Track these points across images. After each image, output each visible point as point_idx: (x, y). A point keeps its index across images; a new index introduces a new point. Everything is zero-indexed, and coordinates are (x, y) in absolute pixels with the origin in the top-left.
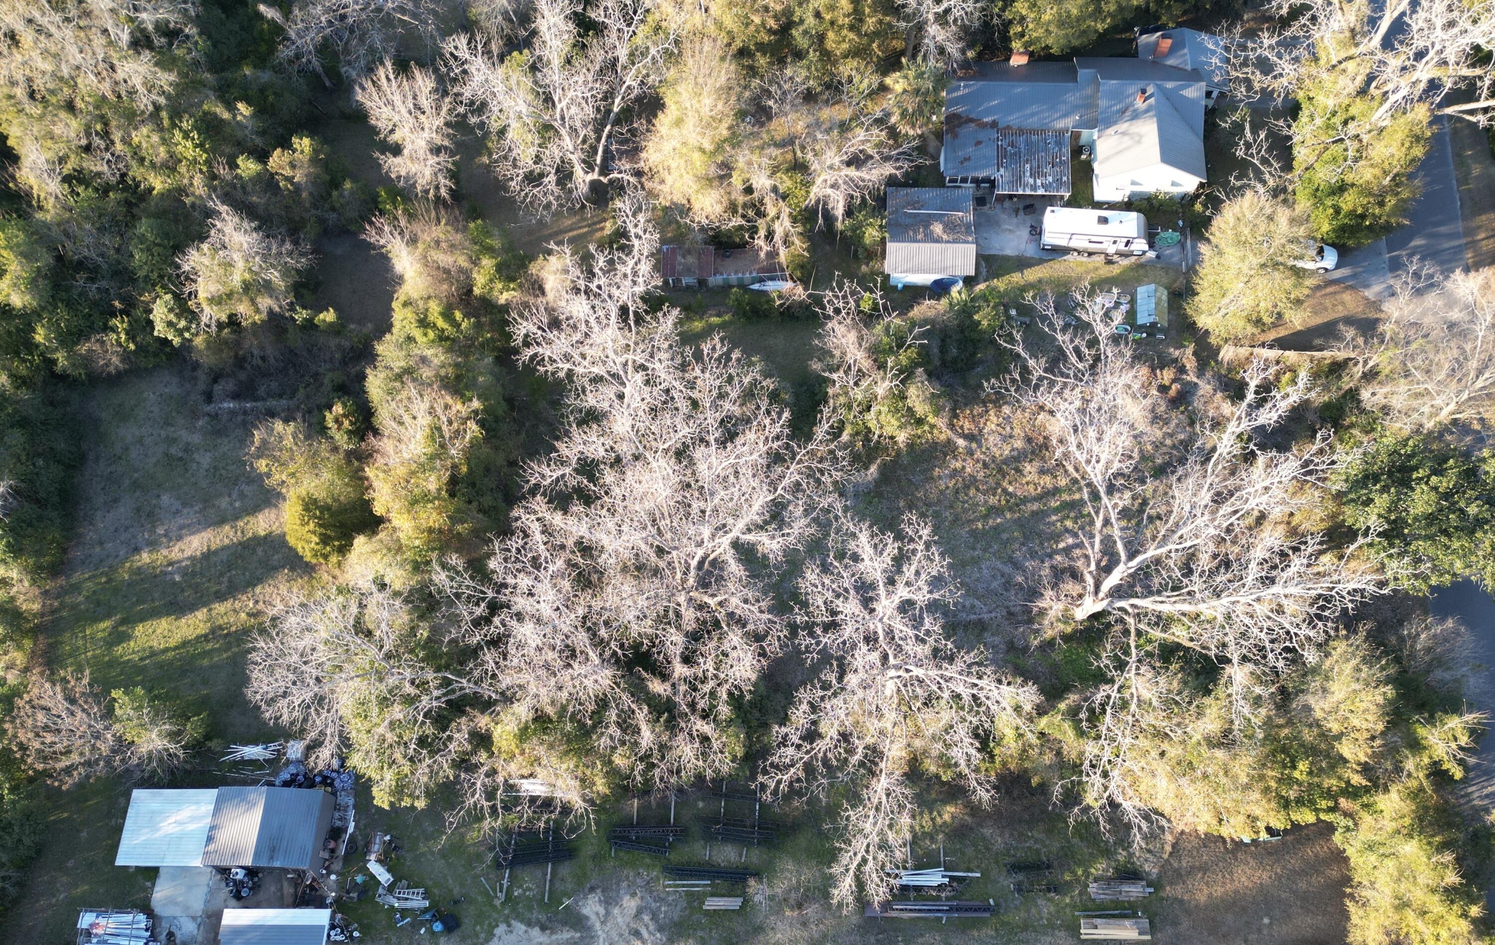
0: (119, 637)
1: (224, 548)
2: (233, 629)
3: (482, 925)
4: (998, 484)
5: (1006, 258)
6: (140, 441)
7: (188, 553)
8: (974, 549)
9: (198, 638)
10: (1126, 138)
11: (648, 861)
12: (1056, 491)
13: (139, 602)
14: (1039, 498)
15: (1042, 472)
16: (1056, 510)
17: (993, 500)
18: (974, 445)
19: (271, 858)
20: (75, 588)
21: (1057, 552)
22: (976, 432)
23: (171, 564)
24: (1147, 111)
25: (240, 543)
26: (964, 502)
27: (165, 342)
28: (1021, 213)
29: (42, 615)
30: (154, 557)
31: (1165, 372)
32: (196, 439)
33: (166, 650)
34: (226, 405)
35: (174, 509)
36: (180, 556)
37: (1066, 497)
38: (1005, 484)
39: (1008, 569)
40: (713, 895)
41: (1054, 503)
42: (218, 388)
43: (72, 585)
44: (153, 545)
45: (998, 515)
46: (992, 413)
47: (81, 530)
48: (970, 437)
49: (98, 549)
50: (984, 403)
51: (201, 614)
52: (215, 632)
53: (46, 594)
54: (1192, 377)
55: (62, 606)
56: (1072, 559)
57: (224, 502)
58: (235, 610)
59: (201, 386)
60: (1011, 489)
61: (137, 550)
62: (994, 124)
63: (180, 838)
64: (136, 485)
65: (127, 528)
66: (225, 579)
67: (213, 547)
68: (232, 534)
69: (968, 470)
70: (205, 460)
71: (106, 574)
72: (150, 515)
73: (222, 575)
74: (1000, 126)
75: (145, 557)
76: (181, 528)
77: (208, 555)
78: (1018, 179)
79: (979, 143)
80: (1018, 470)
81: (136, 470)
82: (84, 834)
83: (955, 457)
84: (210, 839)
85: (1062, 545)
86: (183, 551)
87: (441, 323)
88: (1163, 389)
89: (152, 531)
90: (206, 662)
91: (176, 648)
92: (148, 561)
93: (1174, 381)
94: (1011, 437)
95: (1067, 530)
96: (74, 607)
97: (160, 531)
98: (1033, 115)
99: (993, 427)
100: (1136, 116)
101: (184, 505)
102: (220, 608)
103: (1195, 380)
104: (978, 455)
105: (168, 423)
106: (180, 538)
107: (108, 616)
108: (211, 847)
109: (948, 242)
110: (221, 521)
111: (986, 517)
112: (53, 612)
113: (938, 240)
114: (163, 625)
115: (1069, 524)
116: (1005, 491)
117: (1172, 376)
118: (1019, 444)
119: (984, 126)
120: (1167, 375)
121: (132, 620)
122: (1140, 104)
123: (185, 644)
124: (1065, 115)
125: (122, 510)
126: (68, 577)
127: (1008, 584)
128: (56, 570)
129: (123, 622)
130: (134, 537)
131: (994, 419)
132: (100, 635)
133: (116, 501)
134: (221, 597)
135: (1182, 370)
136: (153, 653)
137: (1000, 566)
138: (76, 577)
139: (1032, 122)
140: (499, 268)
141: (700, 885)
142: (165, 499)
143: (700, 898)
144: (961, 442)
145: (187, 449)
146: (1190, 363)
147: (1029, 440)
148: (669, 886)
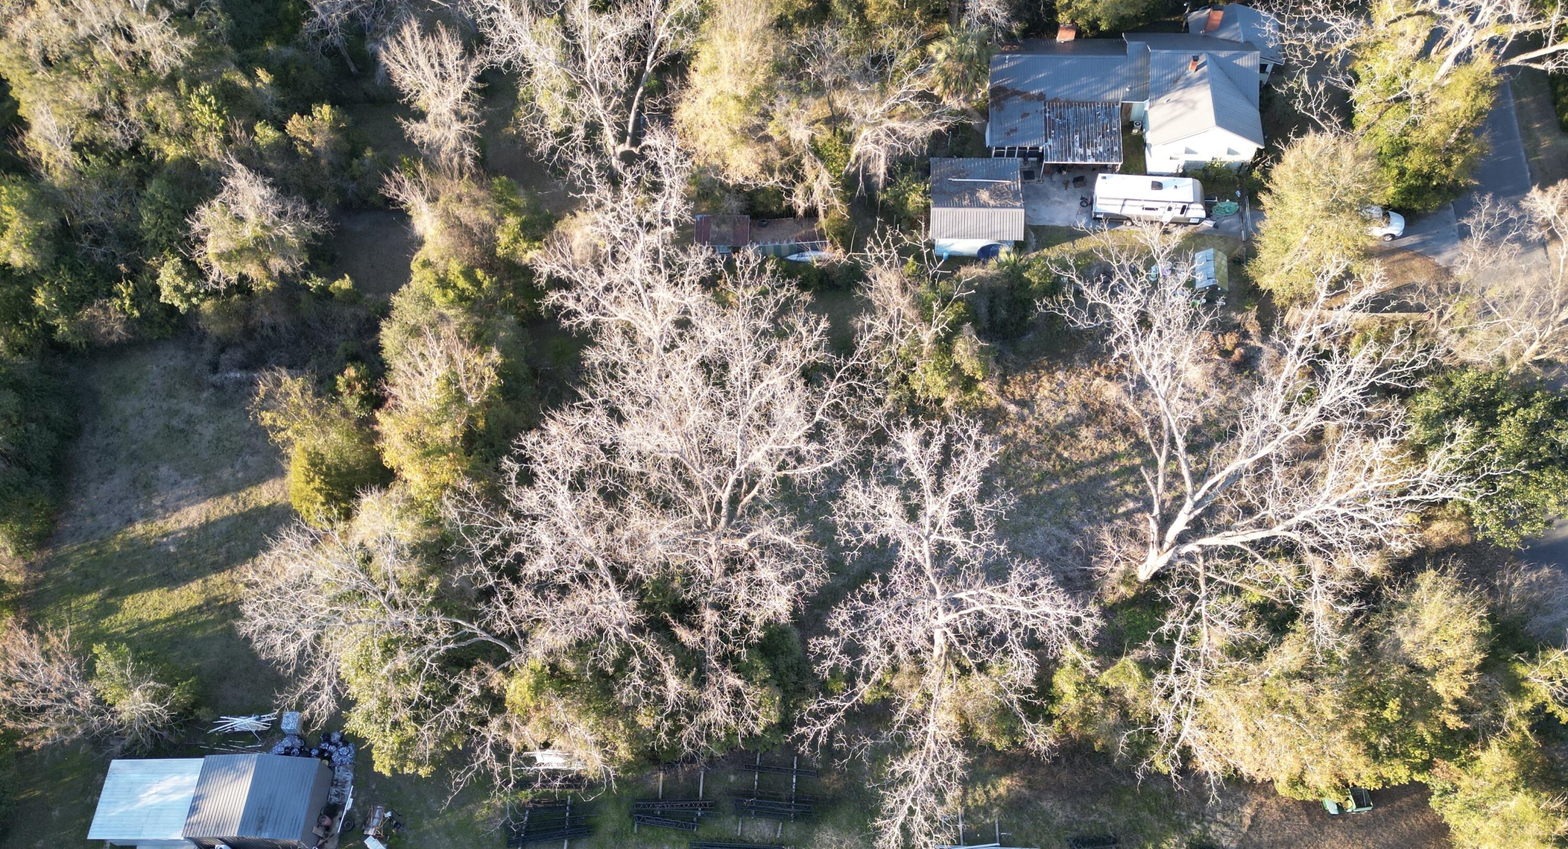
0: (106, 609)
1: (224, 519)
2: (230, 600)
4: (1052, 449)
5: (1057, 229)
6: (140, 414)
7: (184, 524)
8: (1027, 515)
9: (191, 610)
10: (1180, 105)
11: (674, 837)
12: (1115, 456)
13: (129, 574)
14: (1097, 463)
15: (1099, 437)
16: (1115, 475)
17: (1047, 466)
18: (1026, 412)
19: (260, 828)
20: (63, 561)
21: (1117, 516)
22: (1028, 398)
23: (166, 535)
24: (1200, 78)
25: (241, 514)
26: (1016, 468)
27: (171, 310)
28: (1071, 185)
29: (26, 587)
30: (149, 527)
31: (1227, 337)
32: (200, 410)
33: (157, 622)
34: (232, 375)
35: (172, 480)
36: (176, 527)
37: (1125, 462)
38: (1060, 449)
39: (1064, 534)
41: (1113, 468)
42: (224, 357)
43: (59, 558)
44: (148, 516)
45: (1054, 481)
46: (1044, 379)
47: (72, 502)
48: (1022, 403)
49: (89, 521)
50: (1036, 370)
51: (196, 586)
52: (209, 604)
53: (30, 566)
54: (1255, 342)
55: (48, 578)
56: (1134, 523)
57: (226, 474)
58: (232, 581)
59: (207, 356)
60: (1066, 454)
61: (131, 521)
62: (1041, 97)
63: (160, 809)
64: (133, 457)
65: (121, 500)
66: (223, 550)
67: (212, 518)
68: (232, 504)
69: (1020, 436)
70: (208, 431)
71: (96, 546)
72: (147, 486)
73: (220, 545)
74: (1048, 98)
75: (139, 528)
76: (179, 499)
77: (206, 527)
78: (1068, 150)
79: (1025, 115)
80: (1074, 436)
81: (135, 442)
82: (56, 813)
83: (1006, 423)
84: (193, 810)
85: (1122, 510)
86: (179, 522)
87: (462, 283)
88: (1226, 354)
89: (148, 502)
90: (198, 634)
91: (168, 620)
92: (142, 532)
93: (1237, 345)
94: (1065, 403)
95: (1127, 495)
96: (60, 580)
97: (157, 502)
98: (1082, 87)
99: (1046, 393)
100: (1189, 84)
101: (184, 476)
102: (216, 579)
103: (1259, 344)
104: (1030, 420)
105: (170, 395)
106: (177, 509)
107: (96, 588)
108: (194, 819)
109: (996, 207)
110: (222, 492)
111: (1040, 483)
112: (37, 584)
113: (985, 205)
114: (155, 596)
115: (1129, 488)
116: (1059, 456)
117: (1235, 341)
118: (1073, 409)
119: (1032, 98)
120: (1230, 340)
121: (121, 591)
122: (1191, 72)
123: (176, 616)
124: (1116, 87)
125: (117, 481)
126: (55, 549)
127: (1064, 549)
128: (43, 540)
129: (112, 594)
130: (128, 508)
131: (1047, 385)
132: (86, 608)
133: (111, 472)
134: (218, 568)
135: (1246, 335)
136: (142, 625)
137: (1056, 532)
138: (65, 549)
139: (1082, 95)
140: (524, 226)
142: (164, 470)
144: (1012, 408)
145: (190, 420)
146: (1253, 328)
147: (1085, 406)
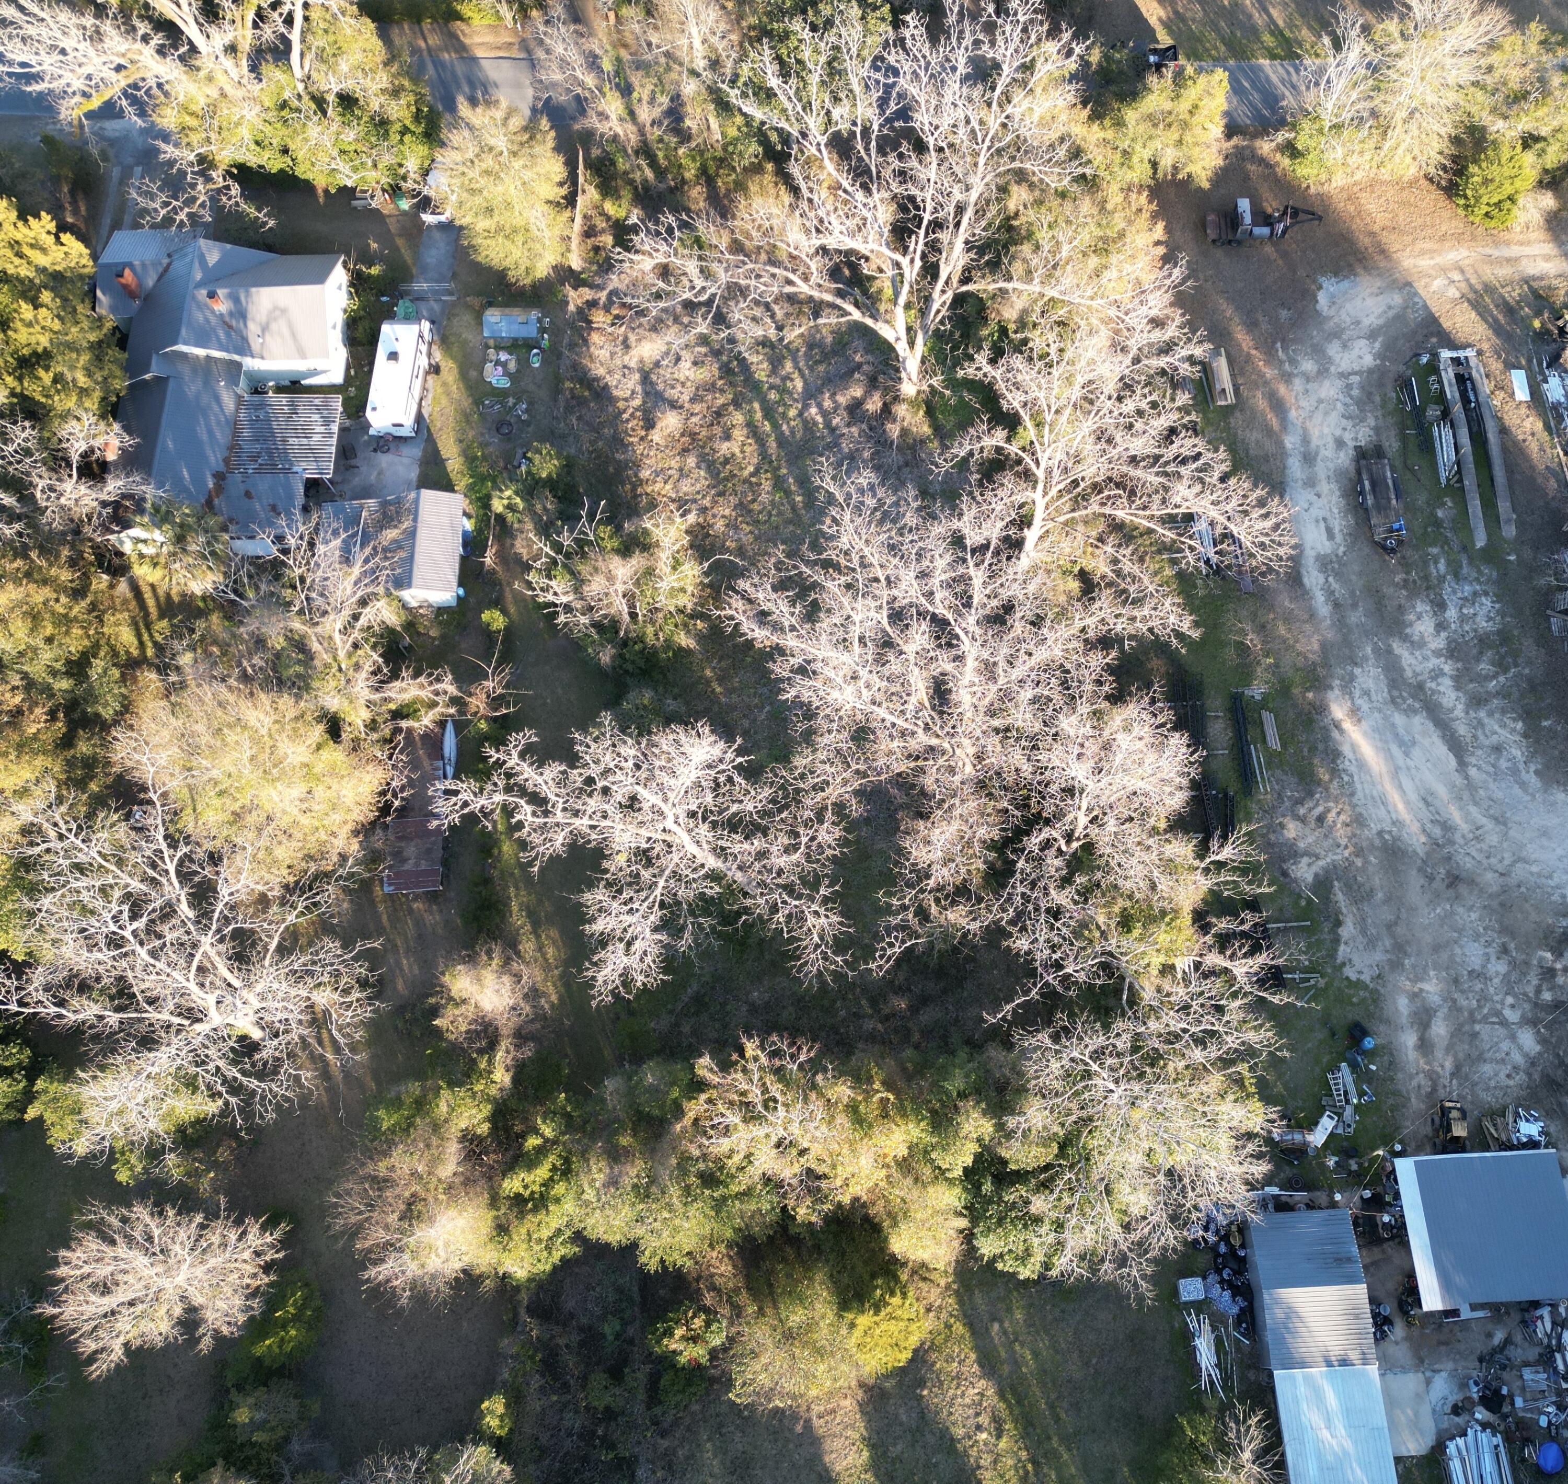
3: (1350, 997)
4: (744, 481)
16: (776, 426)
17: (767, 486)
26: (770, 514)
28: (353, 462)
31: (595, 319)
37: (759, 415)
38: (746, 473)
40: (1264, 740)
41: (766, 427)
45: (784, 481)
46: (649, 489)
50: (637, 496)
54: (603, 296)
60: (751, 469)
62: (219, 477)
63: (1348, 1415)
74: (222, 470)
78: (313, 452)
79: (248, 495)
84: (1344, 1362)
85: (819, 419)
88: (617, 322)
93: (607, 312)
94: (681, 469)
95: (801, 414)
98: (210, 432)
99: (668, 487)
100: (241, 314)
103: (605, 292)
108: (1354, 1356)
109: (415, 520)
111: (787, 493)
113: (412, 534)
115: (792, 413)
116: (752, 475)
117: (601, 313)
119: (219, 489)
120: (600, 317)
122: (222, 306)
124: (218, 399)
135: (592, 304)
139: (222, 437)
141: (1257, 756)
143: (1271, 756)
148: (1265, 789)
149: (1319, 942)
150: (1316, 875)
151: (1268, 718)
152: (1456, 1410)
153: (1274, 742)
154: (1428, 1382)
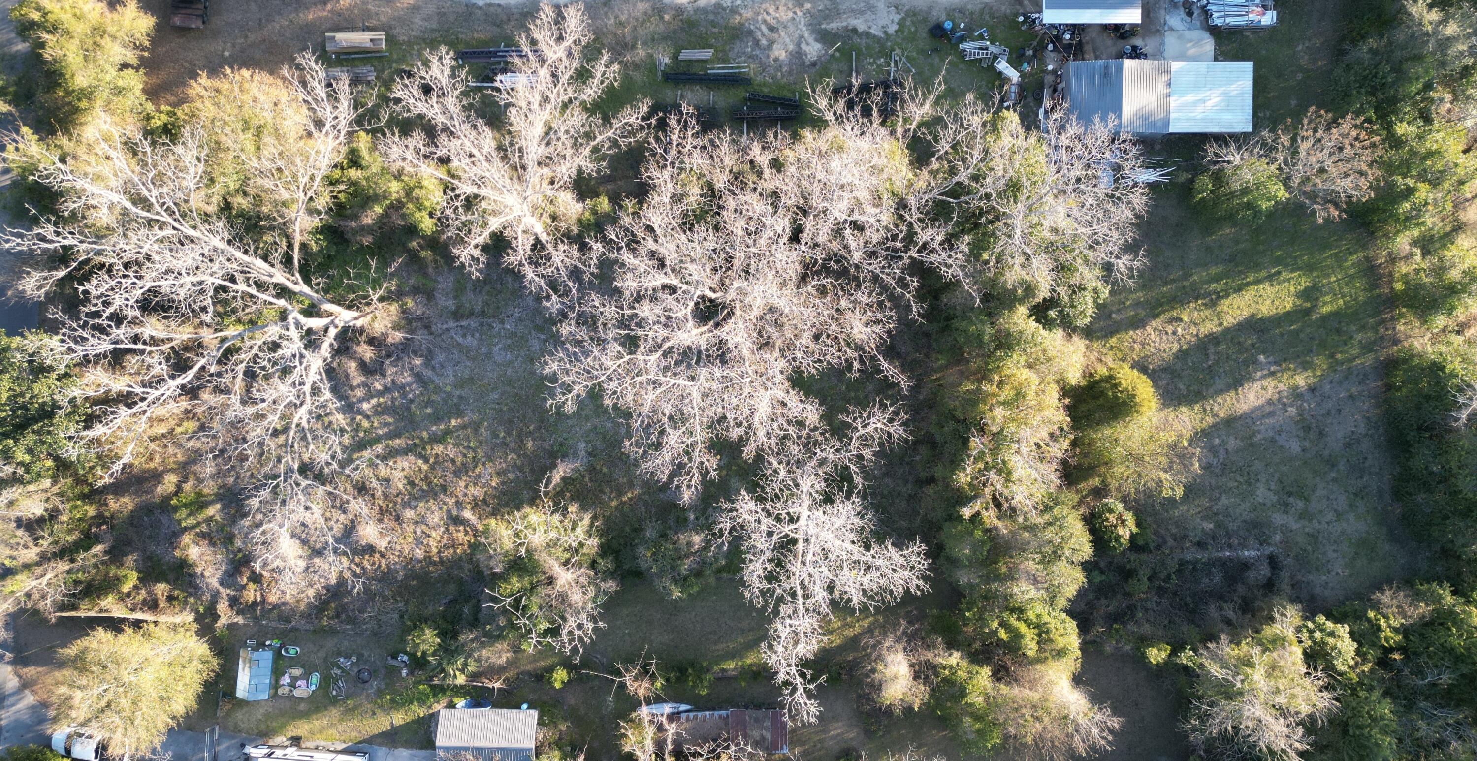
2: (1192, 305)
3: (910, 32)
4: (432, 468)
5: (408, 745)
11: (766, 90)
14: (393, 454)
15: (388, 483)
16: (378, 440)
17: (439, 449)
18: (454, 512)
19: (1106, 68)
20: (1367, 348)
21: (381, 394)
22: (452, 528)
25: (1205, 398)
26: (468, 449)
29: (1393, 319)
31: (252, 598)
33: (1258, 282)
34: (1253, 553)
35: (1284, 435)
39: (428, 373)
40: (705, 61)
42: (1265, 571)
43: (1371, 351)
45: (434, 434)
46: (435, 550)
48: (457, 521)
49: (1354, 390)
50: (441, 561)
51: (1229, 321)
52: (1211, 302)
54: (224, 592)
56: (365, 385)
57: (1233, 443)
58: (1195, 324)
59: (1285, 575)
61: (1312, 389)
63: (1196, 87)
64: (1331, 463)
65: (1329, 413)
67: (1232, 393)
68: (1216, 408)
69: (462, 484)
70: (1263, 493)
72: (1307, 429)
73: (1217, 362)
77: (1236, 383)
83: (475, 499)
84: (1169, 84)
85: (374, 402)
87: (1021, 627)
88: (256, 578)
90: (1214, 270)
91: (1248, 284)
93: (244, 587)
95: (367, 417)
96: (1363, 328)
102: (1210, 327)
103: (221, 590)
104: (451, 501)
105: (1313, 537)
106: (1270, 402)
107: (1325, 318)
108: (1165, 78)
109: (463, 749)
111: (447, 432)
114: (1266, 309)
115: (366, 424)
117: (245, 592)
120: (251, 594)
121: (1299, 314)
123: (1239, 289)
126: (1377, 359)
128: (1391, 365)
129: (1307, 312)
130: (1318, 404)
132: (1328, 298)
134: (1213, 339)
135: (234, 602)
136: (1270, 278)
137: (435, 378)
138: (1368, 360)
141: (717, 69)
143: (717, 59)
144: (467, 514)
145: (1285, 507)
146: (222, 607)
147: (398, 519)
148: (745, 67)
149: (868, 47)
150: (816, 40)
151: (685, 55)
152: (1190, 14)
153: (707, 54)
154: (1171, 29)
